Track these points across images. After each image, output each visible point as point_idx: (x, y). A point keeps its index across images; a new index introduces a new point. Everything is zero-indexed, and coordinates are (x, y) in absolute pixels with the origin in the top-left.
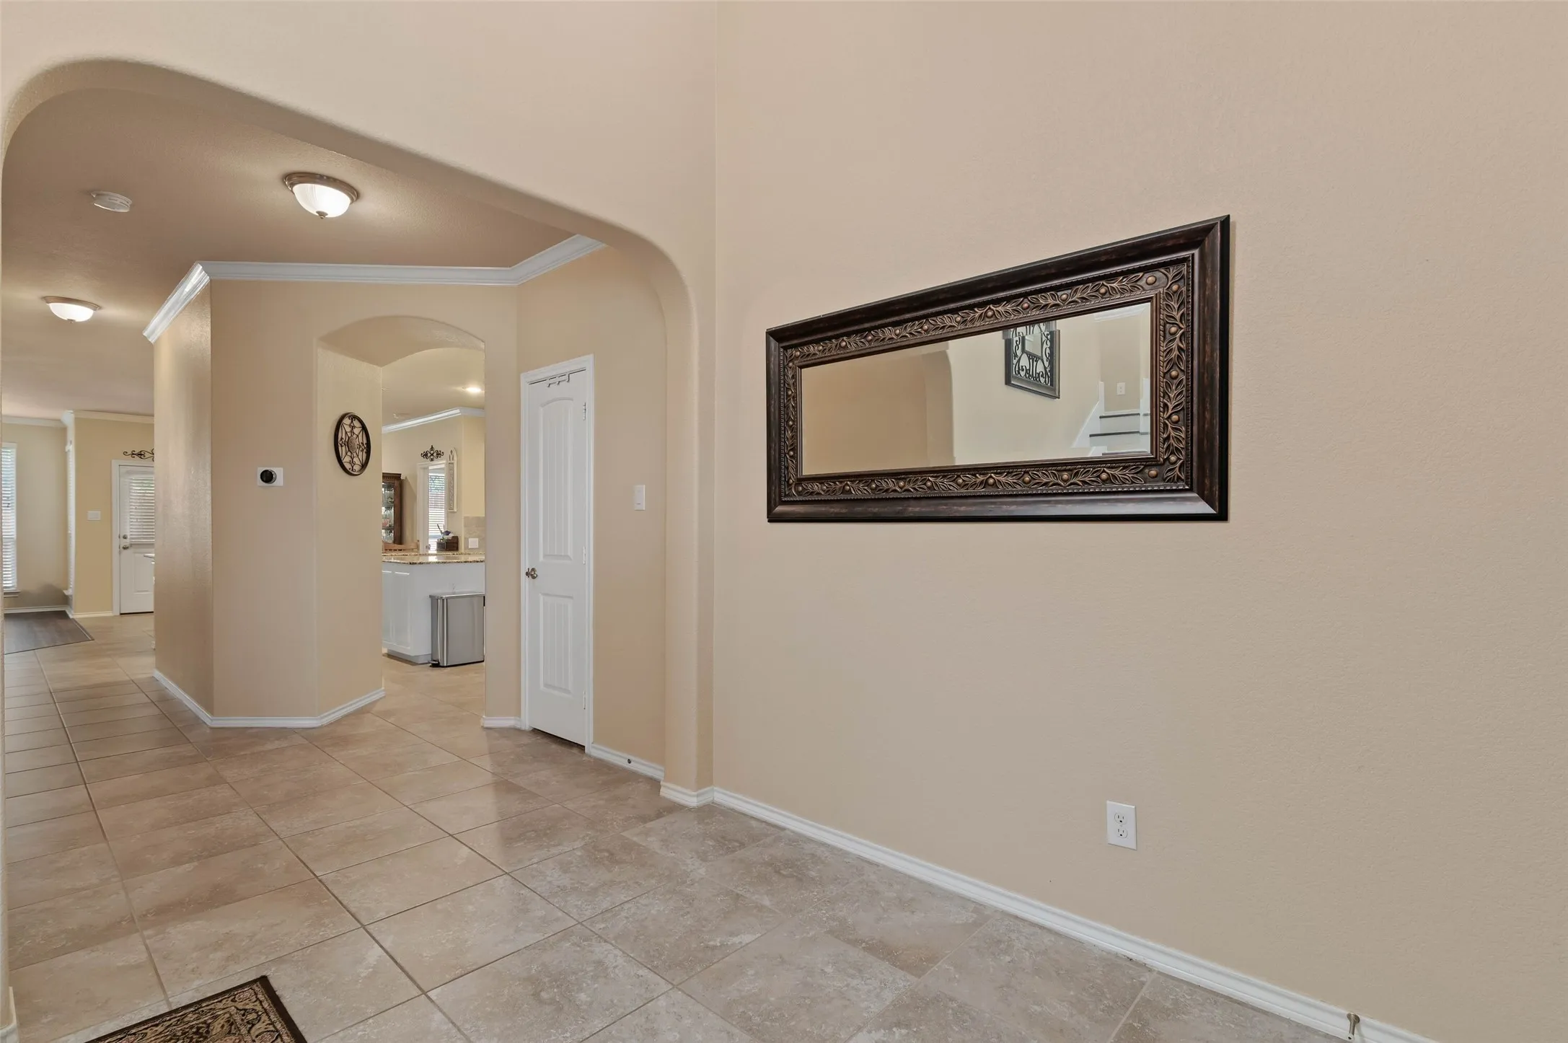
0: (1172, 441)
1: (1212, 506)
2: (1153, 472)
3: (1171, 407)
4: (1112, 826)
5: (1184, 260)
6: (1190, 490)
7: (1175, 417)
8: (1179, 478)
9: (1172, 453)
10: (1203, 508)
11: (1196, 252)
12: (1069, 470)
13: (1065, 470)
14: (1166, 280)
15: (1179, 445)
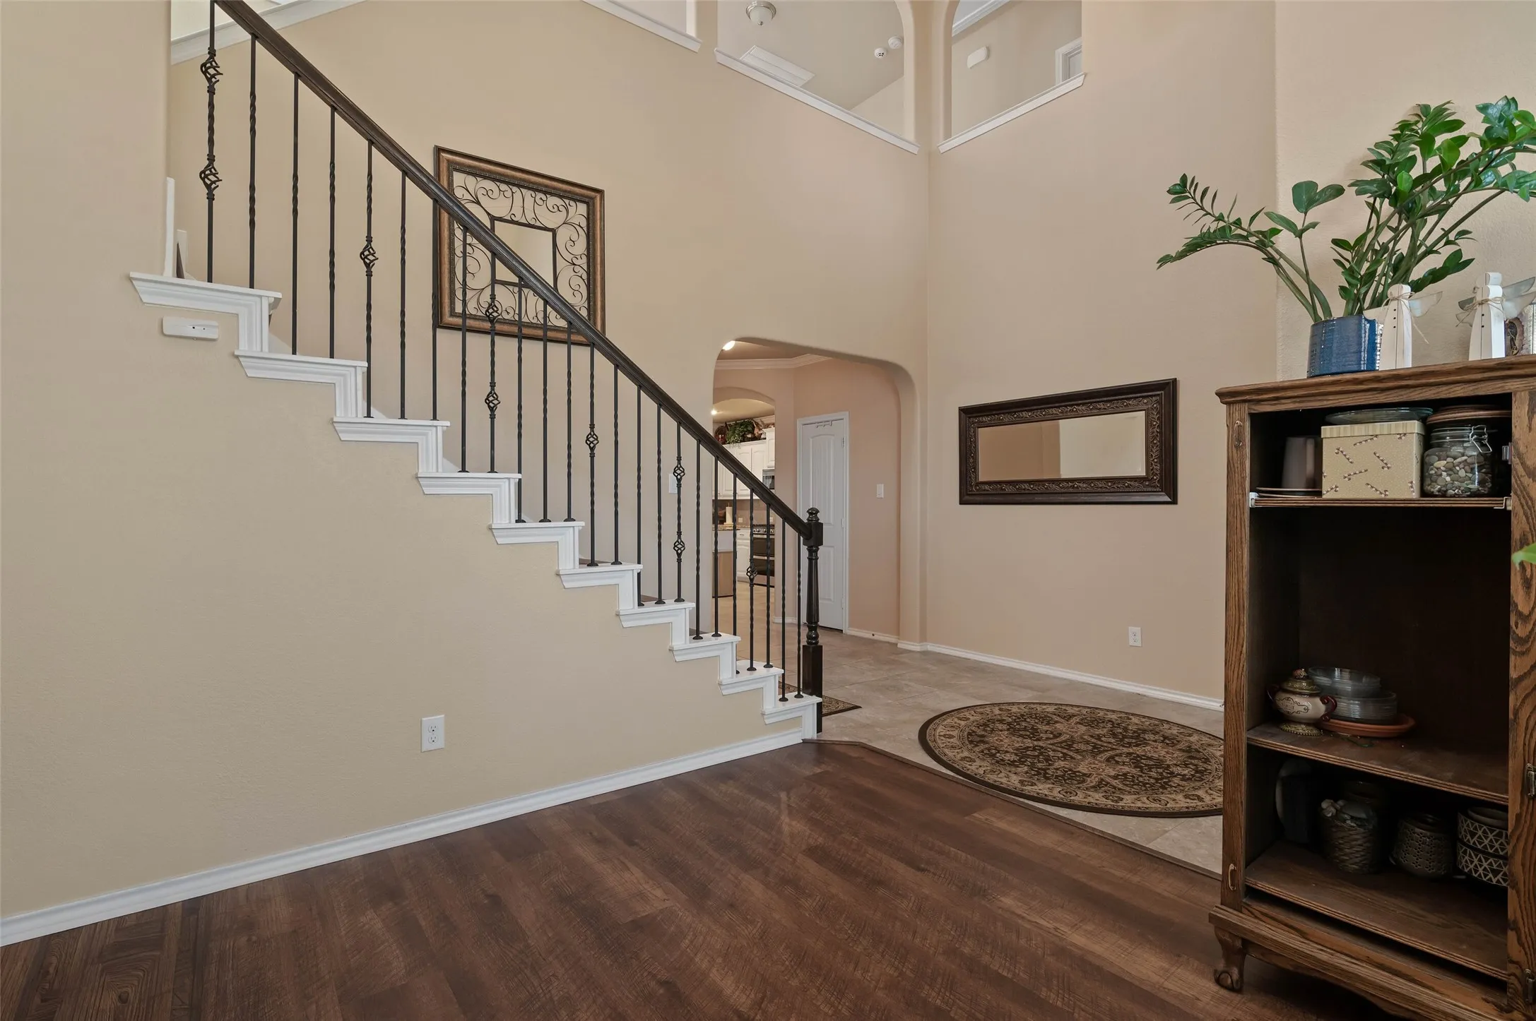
0: (1154, 470)
1: (1171, 498)
2: (1147, 483)
3: (1153, 456)
4: (1131, 637)
5: (1158, 395)
6: (1162, 491)
7: (1155, 460)
8: (1157, 486)
9: (1155, 476)
10: (1167, 499)
11: (1163, 392)
12: (1111, 482)
13: (1109, 482)
14: (1152, 403)
15: (1158, 472)
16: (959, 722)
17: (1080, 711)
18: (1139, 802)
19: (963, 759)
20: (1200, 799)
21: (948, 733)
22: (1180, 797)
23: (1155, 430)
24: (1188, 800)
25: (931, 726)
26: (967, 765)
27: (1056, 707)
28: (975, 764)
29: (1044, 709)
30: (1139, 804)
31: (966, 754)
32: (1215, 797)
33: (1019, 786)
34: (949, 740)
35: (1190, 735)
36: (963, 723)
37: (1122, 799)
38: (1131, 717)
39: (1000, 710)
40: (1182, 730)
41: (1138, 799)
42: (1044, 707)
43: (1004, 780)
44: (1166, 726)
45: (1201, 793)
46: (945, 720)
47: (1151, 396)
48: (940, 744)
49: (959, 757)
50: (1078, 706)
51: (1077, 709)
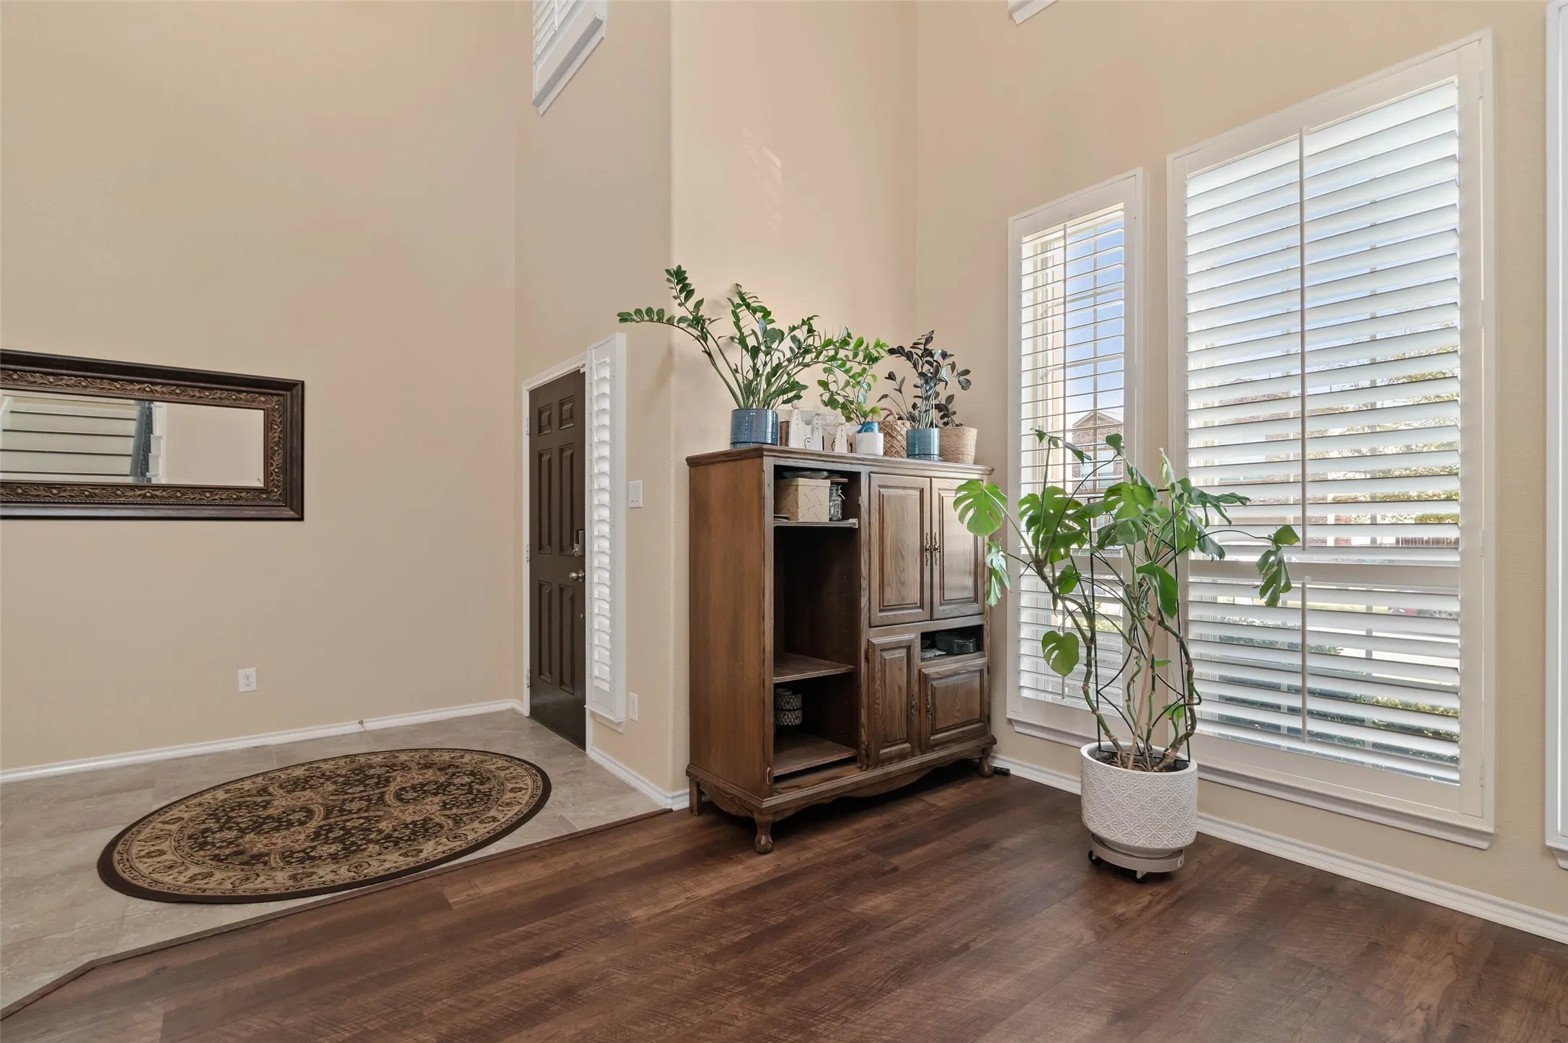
0: (275, 481)
1: (297, 514)
2: (264, 496)
3: (274, 465)
4: (242, 682)
5: (282, 395)
6: (286, 506)
7: (276, 470)
8: (279, 500)
9: (276, 487)
10: (292, 514)
11: (288, 393)
12: (211, 492)
13: (208, 492)
14: (274, 402)
15: (279, 484)
16: (166, 827)
17: (336, 764)
18: (440, 846)
19: (192, 879)
20: (494, 819)
21: (153, 849)
22: (476, 824)
23: (276, 435)
24: (485, 825)
25: (120, 847)
26: (201, 883)
27: (306, 767)
28: (213, 879)
29: (289, 774)
30: (440, 848)
31: (195, 870)
32: (506, 812)
33: (291, 883)
34: (159, 859)
35: (462, 757)
36: (174, 827)
37: (421, 851)
38: (397, 755)
39: (227, 792)
40: (453, 755)
41: (438, 844)
42: (289, 771)
43: (268, 884)
44: (437, 754)
45: (492, 813)
46: (139, 832)
47: (272, 395)
48: (143, 870)
49: (182, 879)
50: (333, 759)
51: (333, 763)
